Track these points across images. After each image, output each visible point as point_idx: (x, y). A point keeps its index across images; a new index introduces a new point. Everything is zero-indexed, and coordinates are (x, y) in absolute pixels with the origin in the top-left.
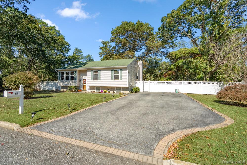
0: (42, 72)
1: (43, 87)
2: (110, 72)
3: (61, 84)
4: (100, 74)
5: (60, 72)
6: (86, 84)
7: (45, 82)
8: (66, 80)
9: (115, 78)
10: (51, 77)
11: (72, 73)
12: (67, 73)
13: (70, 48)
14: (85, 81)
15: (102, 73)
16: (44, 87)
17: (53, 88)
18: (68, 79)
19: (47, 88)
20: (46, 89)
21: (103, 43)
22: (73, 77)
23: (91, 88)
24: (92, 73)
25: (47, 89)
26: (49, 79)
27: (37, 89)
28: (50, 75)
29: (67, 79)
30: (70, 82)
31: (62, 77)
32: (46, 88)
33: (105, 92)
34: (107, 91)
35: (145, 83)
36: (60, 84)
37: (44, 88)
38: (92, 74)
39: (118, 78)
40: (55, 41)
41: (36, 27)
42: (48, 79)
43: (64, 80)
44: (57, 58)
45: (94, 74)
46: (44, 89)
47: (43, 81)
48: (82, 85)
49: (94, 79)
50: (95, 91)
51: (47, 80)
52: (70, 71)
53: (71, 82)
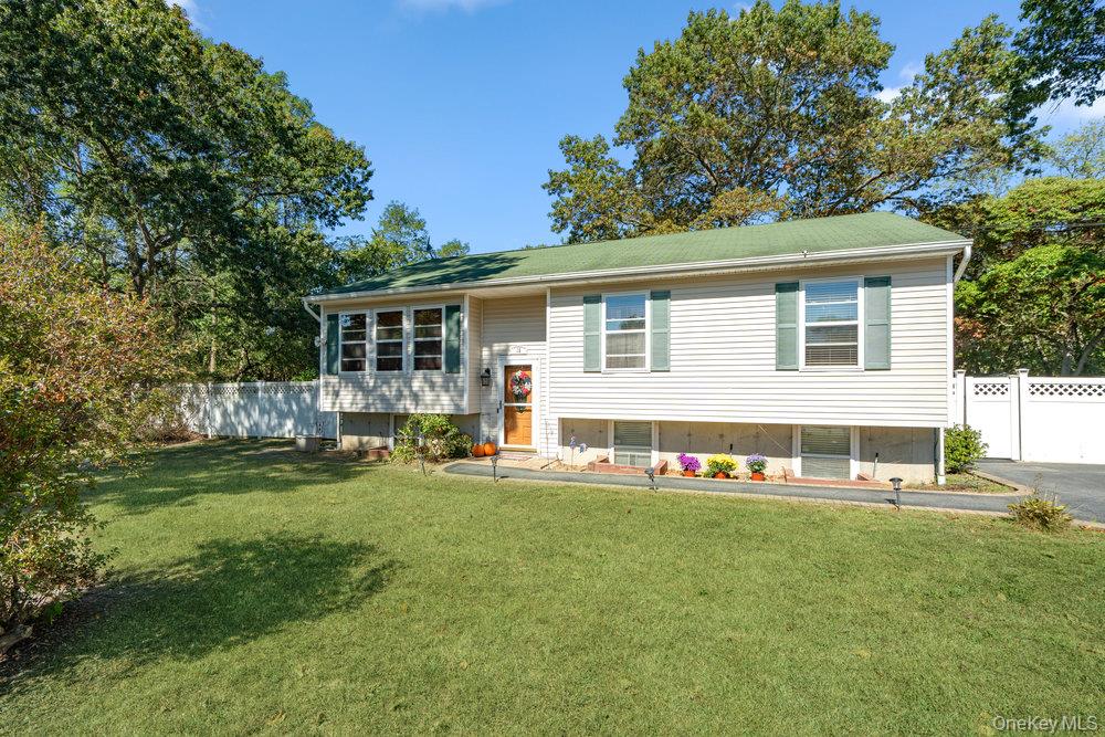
0: (213, 329)
1: (218, 414)
2: (769, 301)
3: (349, 401)
4: (662, 321)
5: (333, 318)
6: (535, 402)
7: (230, 387)
8: (379, 368)
9: (814, 356)
10: (261, 356)
11: (427, 319)
12: (384, 319)
13: (369, 185)
14: (520, 382)
15: (681, 311)
16: (225, 414)
17: (281, 425)
18: (396, 365)
19: (247, 424)
20: (240, 429)
21: (570, 147)
22: (435, 347)
23: (575, 432)
24: (597, 312)
25: (242, 432)
26: (250, 366)
27: (184, 428)
28: (259, 348)
29: (389, 362)
30: (408, 384)
31: (347, 351)
32: (240, 423)
33: (722, 471)
34: (740, 463)
35: (979, 390)
36: (335, 397)
37: (225, 425)
38: (590, 324)
39: (848, 356)
40: (287, 139)
41: (171, 36)
42: (245, 371)
43: (369, 373)
44: (302, 243)
45: (608, 326)
46: (228, 432)
47: (219, 379)
48: (502, 412)
49: (611, 363)
50: (610, 453)
51: (237, 376)
52: (413, 309)
53: (416, 385)
